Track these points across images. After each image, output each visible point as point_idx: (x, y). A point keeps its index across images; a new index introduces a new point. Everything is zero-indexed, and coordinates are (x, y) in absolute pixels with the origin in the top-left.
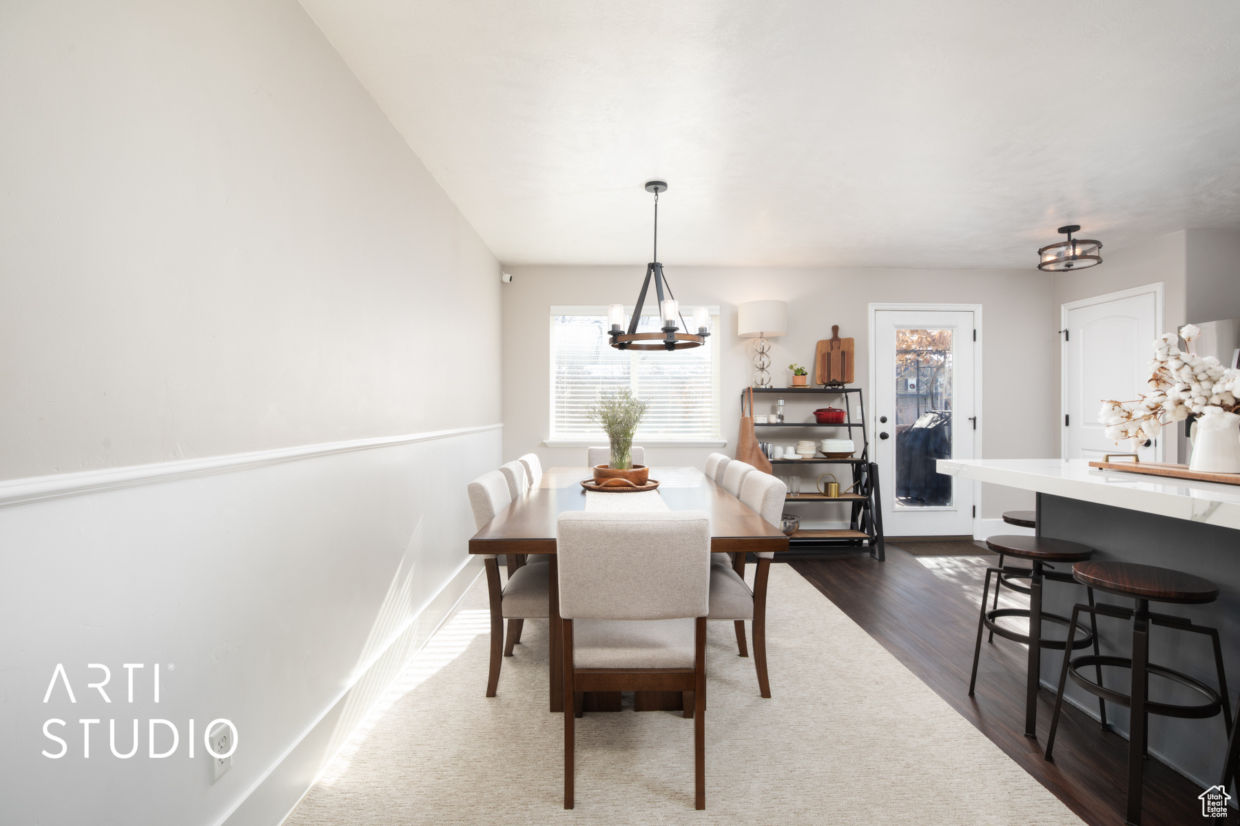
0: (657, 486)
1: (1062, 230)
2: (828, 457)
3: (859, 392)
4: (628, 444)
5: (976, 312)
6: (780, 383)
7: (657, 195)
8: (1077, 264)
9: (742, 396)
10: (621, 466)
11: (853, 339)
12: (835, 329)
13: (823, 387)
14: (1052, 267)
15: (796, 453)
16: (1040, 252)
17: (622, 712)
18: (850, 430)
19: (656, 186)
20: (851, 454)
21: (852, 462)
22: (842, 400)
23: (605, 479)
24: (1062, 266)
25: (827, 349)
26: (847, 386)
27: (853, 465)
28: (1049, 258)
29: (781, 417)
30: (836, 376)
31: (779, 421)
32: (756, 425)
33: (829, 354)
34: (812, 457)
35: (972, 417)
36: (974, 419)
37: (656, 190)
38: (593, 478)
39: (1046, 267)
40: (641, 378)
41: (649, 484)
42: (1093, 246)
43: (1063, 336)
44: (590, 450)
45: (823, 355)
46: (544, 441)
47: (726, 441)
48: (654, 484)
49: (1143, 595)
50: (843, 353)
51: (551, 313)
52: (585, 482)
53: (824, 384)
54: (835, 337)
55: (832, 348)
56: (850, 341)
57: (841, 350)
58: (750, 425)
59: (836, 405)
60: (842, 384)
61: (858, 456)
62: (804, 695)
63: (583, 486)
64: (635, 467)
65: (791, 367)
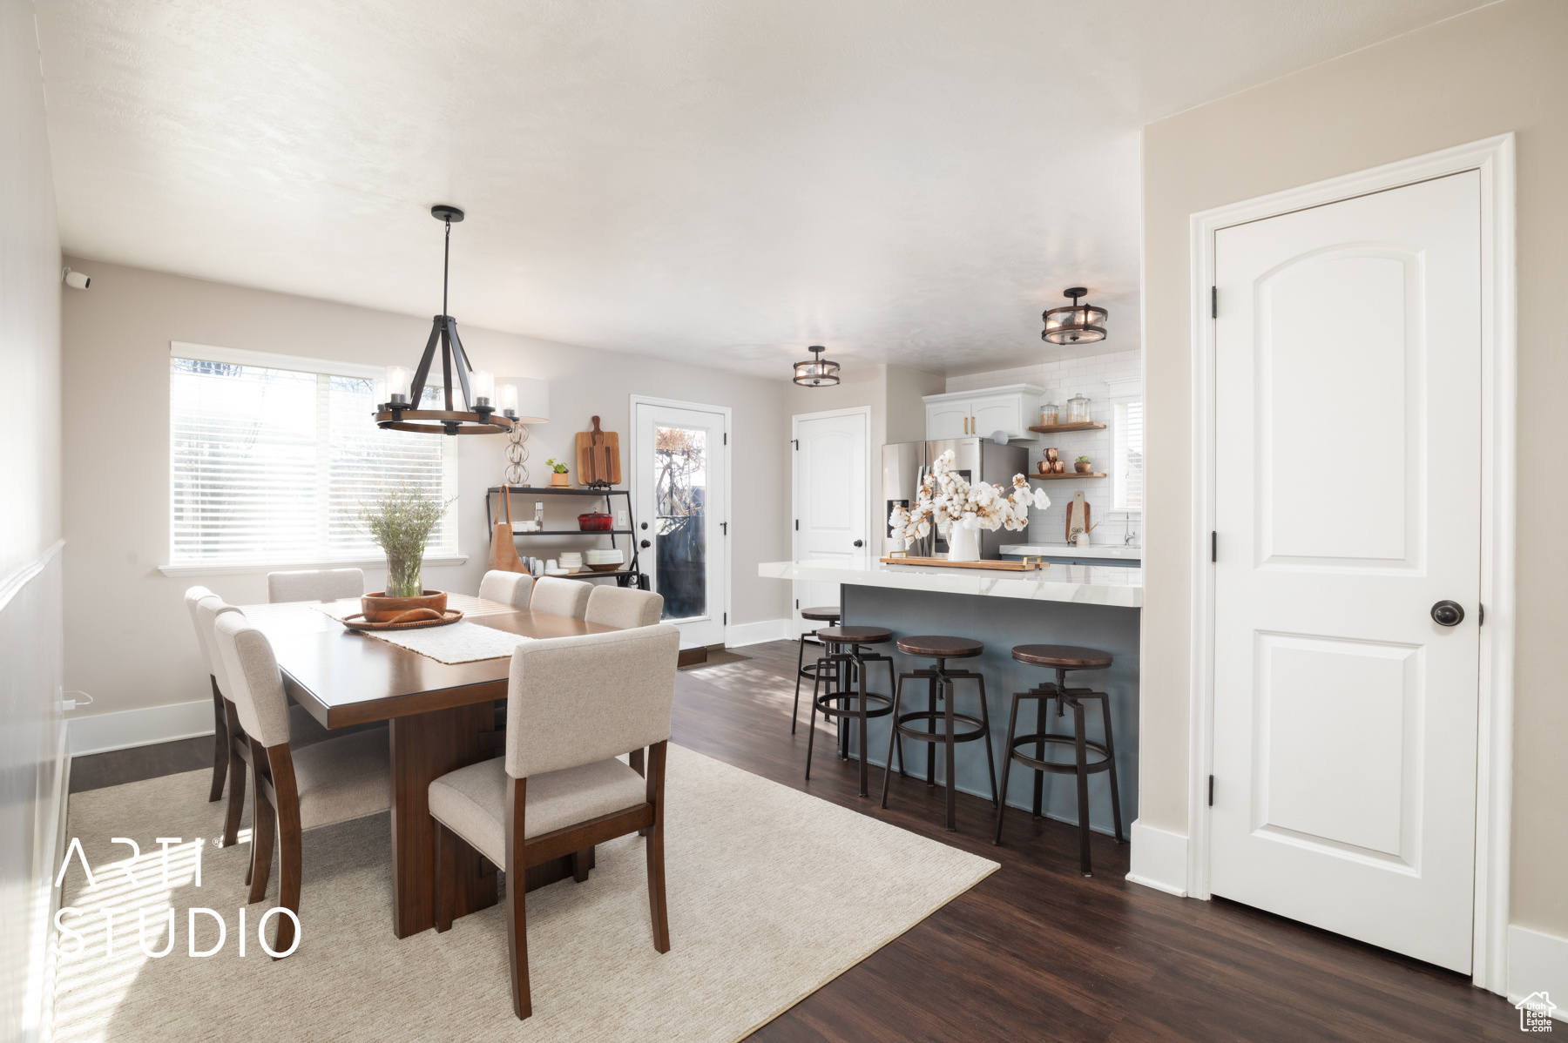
0: (461, 617)
1: (812, 349)
2: (595, 571)
3: (626, 495)
4: (417, 562)
5: (726, 416)
6: (538, 482)
7: (448, 225)
8: (823, 382)
9: (488, 497)
10: (410, 591)
11: (617, 434)
12: (596, 420)
13: (586, 488)
14: (803, 382)
15: (559, 567)
16: (796, 366)
17: (499, 905)
18: (613, 538)
19: (448, 213)
20: (617, 566)
21: (617, 575)
22: (603, 502)
23: (391, 613)
24: (811, 382)
25: (588, 443)
26: (614, 487)
27: (618, 578)
28: (801, 373)
29: (540, 523)
30: (601, 475)
31: (538, 528)
32: (515, 534)
33: (592, 450)
34: (577, 571)
35: (723, 522)
36: (725, 525)
37: (448, 219)
38: (360, 611)
39: (799, 381)
40: (335, 467)
41: (447, 616)
42: (834, 367)
43: (794, 444)
44: (271, 578)
45: (584, 451)
46: (160, 568)
47: (467, 557)
48: (454, 615)
49: (941, 655)
50: (608, 449)
51: (172, 353)
52: (347, 619)
53: (588, 484)
54: (597, 431)
55: (594, 443)
56: (614, 436)
57: (605, 445)
58: (508, 534)
59: (598, 507)
60: (608, 485)
61: (625, 568)
62: (679, 821)
63: (344, 624)
64: (426, 593)
65: (550, 463)
